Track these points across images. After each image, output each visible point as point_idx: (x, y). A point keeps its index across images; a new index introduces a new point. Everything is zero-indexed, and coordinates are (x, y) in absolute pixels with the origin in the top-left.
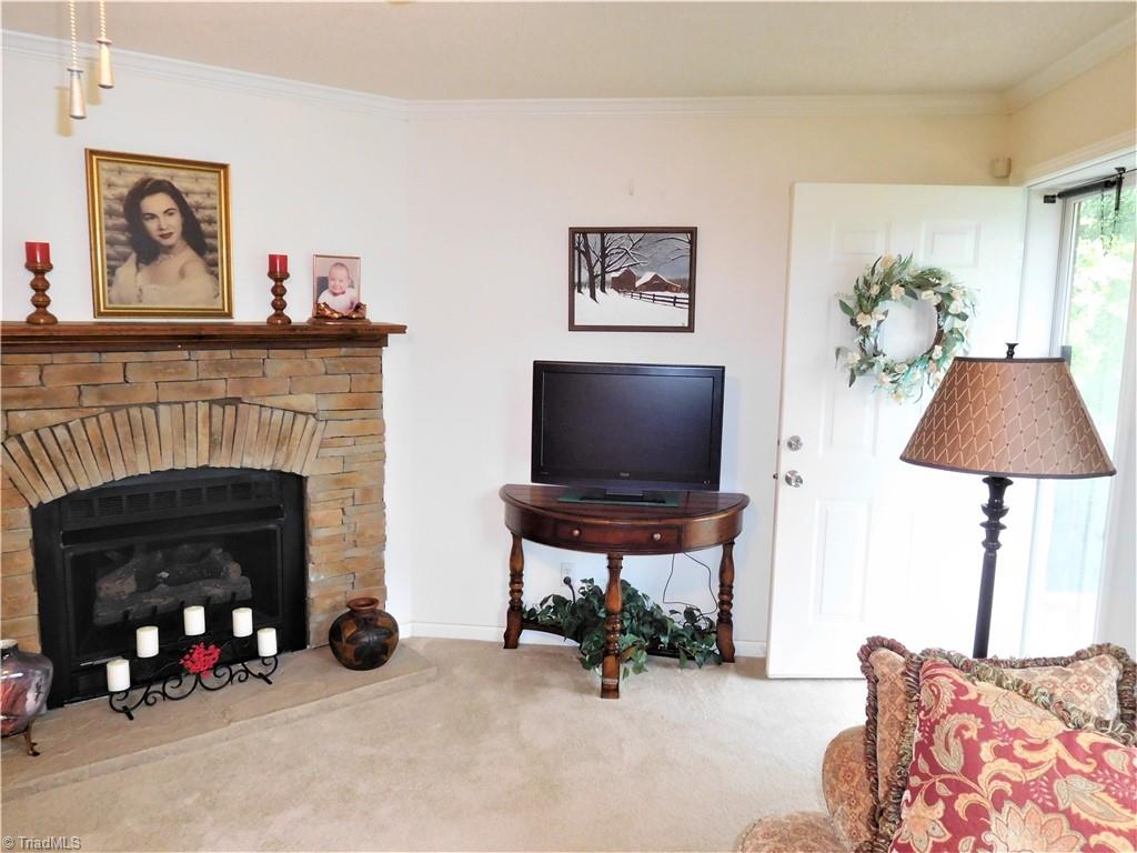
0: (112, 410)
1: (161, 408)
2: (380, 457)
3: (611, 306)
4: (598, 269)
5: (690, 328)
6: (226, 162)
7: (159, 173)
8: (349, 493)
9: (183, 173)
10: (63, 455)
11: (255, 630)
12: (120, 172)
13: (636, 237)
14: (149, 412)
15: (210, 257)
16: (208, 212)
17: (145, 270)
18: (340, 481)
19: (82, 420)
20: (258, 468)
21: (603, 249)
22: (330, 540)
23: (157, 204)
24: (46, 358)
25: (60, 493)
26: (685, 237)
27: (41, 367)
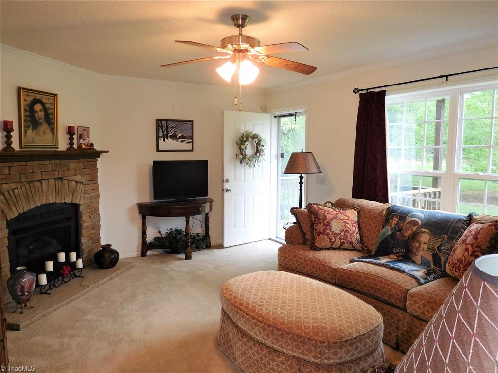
0: (29, 182)
1: (43, 182)
2: (98, 197)
3: (169, 144)
4: (165, 132)
5: (192, 150)
6: (56, 93)
7: (38, 96)
8: (91, 210)
9: (44, 96)
10: (16, 200)
11: (77, 260)
12: (28, 95)
13: (177, 123)
14: (39, 183)
15: (52, 126)
16: (51, 111)
17: (35, 131)
18: (88, 206)
19: (21, 187)
20: (68, 202)
21: (167, 126)
22: (87, 227)
23: (38, 107)
24: (11, 164)
25: (16, 214)
26: (190, 123)
27: (10, 167)
